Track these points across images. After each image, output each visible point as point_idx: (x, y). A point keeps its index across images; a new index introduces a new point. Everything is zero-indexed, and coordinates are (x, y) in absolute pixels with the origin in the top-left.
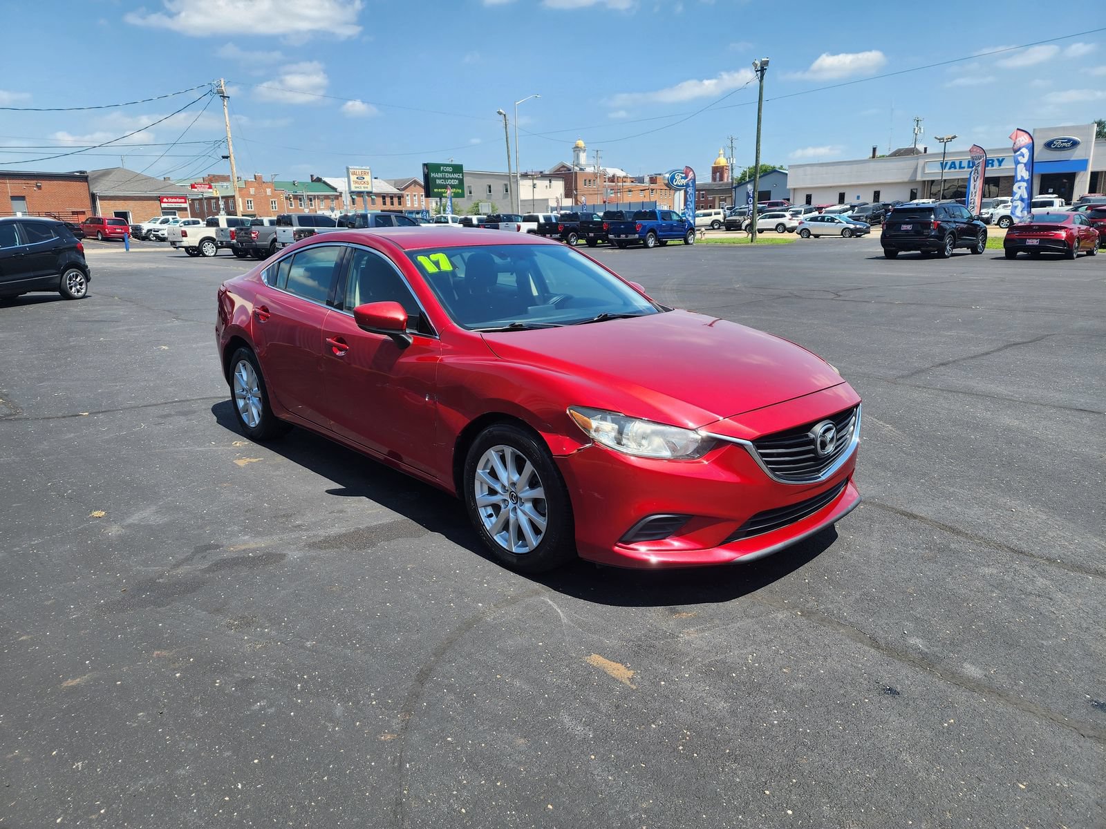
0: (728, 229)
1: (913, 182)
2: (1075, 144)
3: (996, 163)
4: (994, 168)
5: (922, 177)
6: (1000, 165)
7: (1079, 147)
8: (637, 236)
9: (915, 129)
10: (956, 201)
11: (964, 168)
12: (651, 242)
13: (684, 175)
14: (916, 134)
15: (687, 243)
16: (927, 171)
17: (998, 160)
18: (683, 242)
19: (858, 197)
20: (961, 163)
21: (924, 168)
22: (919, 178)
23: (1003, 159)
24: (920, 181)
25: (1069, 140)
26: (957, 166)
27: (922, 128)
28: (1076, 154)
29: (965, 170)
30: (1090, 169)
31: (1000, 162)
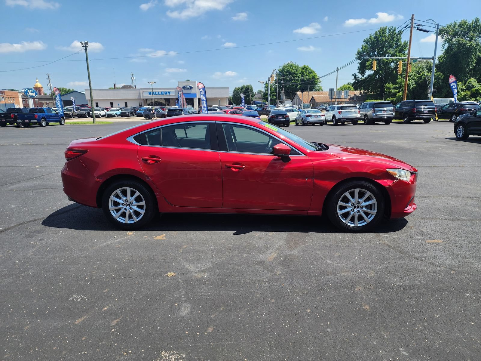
0: (79, 117)
1: (139, 99)
2: (191, 88)
3: (168, 93)
4: (168, 95)
5: (143, 97)
6: (169, 94)
7: (193, 89)
8: (36, 121)
9: (132, 78)
10: (161, 107)
11: (157, 94)
12: (44, 124)
13: (32, 91)
14: (133, 80)
15: (61, 124)
16: (144, 95)
17: (168, 92)
18: (58, 123)
19: (119, 105)
20: (156, 92)
21: (143, 94)
22: (142, 98)
23: (170, 92)
24: (142, 99)
25: (190, 87)
26: (155, 94)
27: (134, 78)
28: (192, 91)
29: (158, 95)
30: (197, 97)
31: (169, 93)
